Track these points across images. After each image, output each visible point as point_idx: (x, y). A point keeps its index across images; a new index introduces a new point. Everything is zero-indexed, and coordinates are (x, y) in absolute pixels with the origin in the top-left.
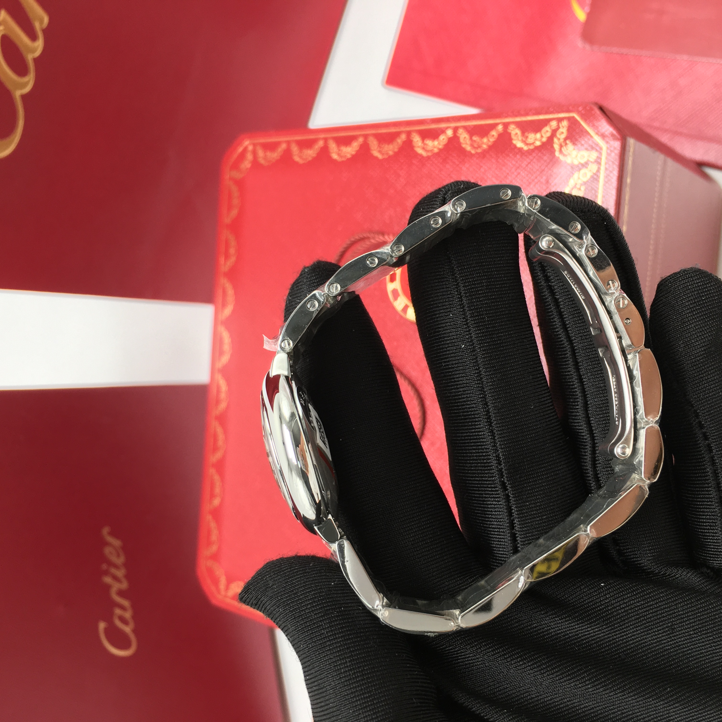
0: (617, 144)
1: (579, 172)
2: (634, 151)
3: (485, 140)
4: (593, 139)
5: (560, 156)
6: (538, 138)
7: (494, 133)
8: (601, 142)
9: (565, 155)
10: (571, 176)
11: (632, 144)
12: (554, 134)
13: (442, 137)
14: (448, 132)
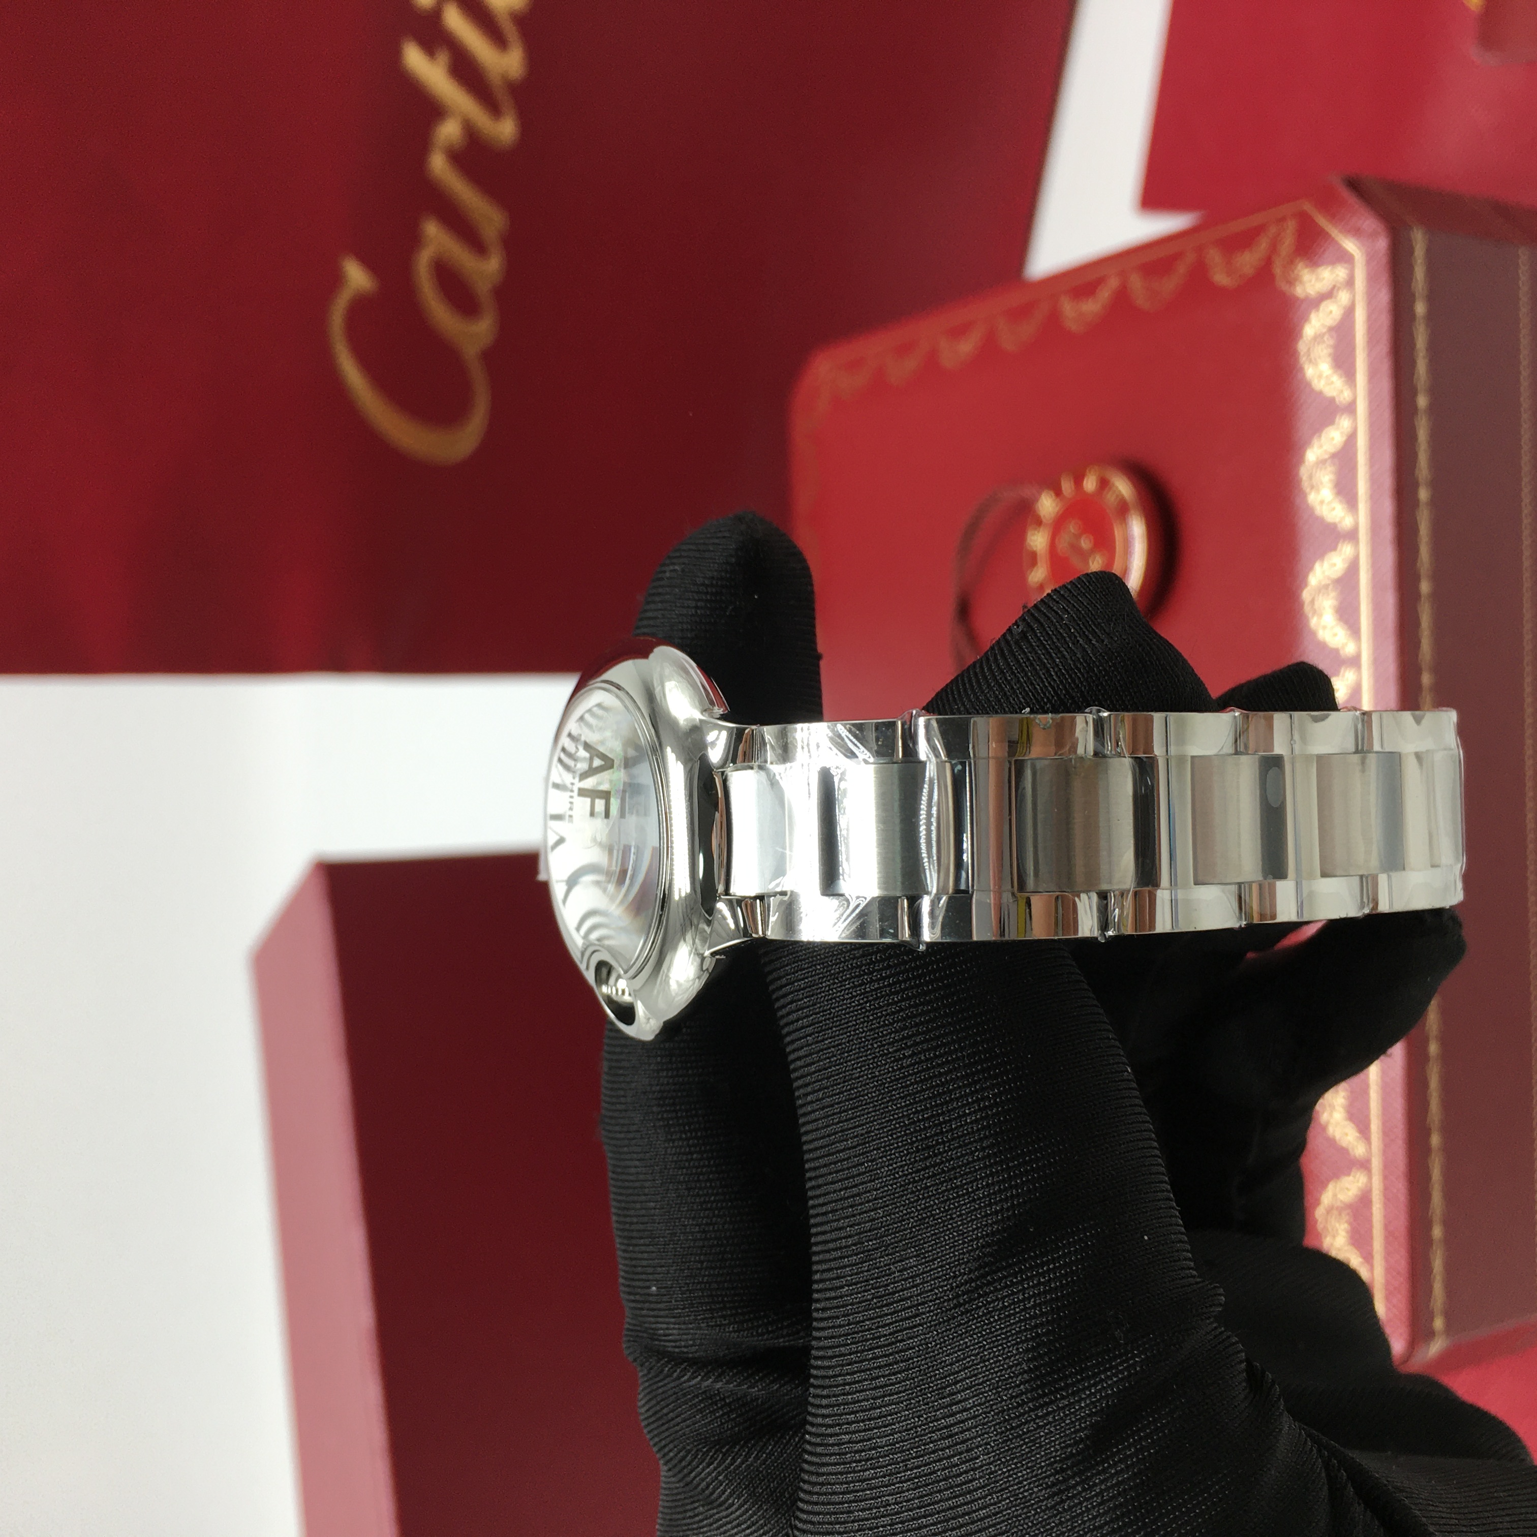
0: (1382, 244)
1: (1318, 310)
2: (1429, 252)
3: (1170, 285)
4: (1337, 243)
5: (1284, 287)
6: (1248, 261)
7: (1182, 269)
8: (1350, 245)
9: (1291, 283)
10: (1305, 319)
11: (1419, 240)
12: (1274, 248)
13: (1105, 294)
14: (1113, 283)
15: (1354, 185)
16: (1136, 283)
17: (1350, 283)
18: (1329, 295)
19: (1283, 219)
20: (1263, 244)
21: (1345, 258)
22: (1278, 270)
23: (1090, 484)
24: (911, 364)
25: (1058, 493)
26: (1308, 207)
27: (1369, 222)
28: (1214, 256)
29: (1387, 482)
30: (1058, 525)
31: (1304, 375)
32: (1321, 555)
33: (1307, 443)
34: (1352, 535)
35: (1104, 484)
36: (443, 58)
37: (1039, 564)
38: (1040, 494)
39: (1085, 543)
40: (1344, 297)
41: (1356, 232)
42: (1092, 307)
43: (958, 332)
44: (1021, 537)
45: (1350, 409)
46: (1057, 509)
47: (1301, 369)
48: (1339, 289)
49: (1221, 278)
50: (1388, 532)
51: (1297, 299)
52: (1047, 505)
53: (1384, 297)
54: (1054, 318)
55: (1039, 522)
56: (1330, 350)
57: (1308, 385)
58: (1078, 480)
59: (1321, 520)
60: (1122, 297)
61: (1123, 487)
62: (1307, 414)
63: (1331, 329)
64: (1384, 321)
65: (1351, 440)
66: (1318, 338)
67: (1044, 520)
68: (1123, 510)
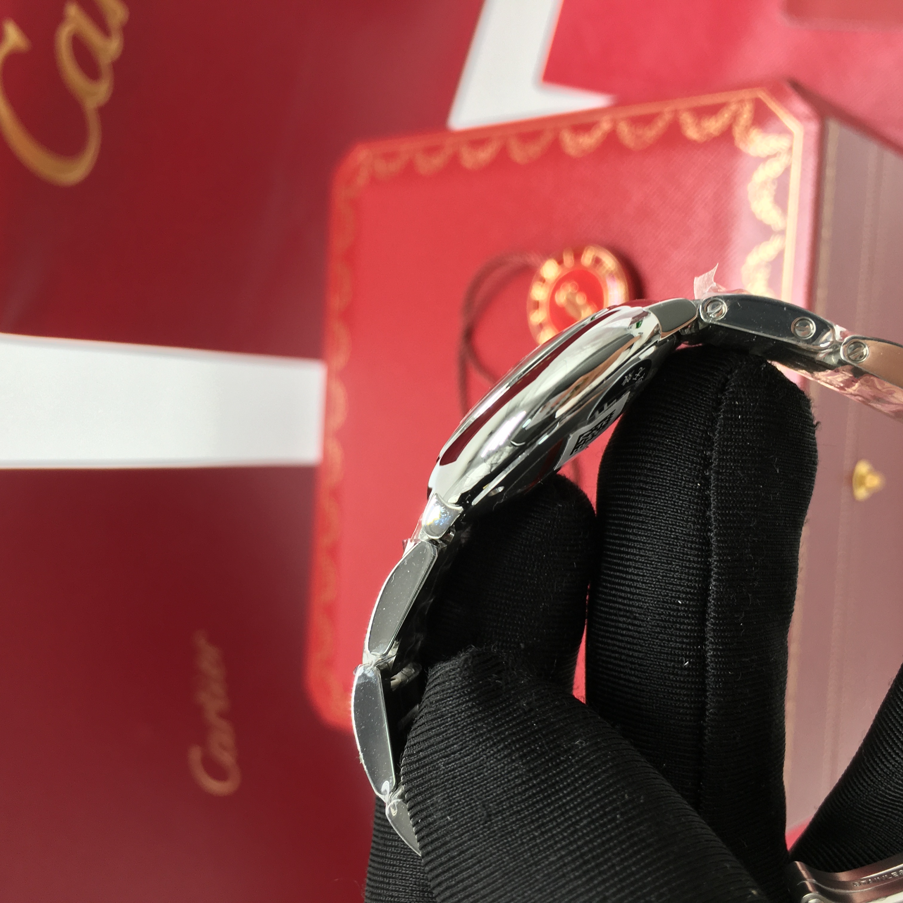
0: (813, 127)
1: (764, 166)
2: (839, 137)
3: (651, 133)
4: (781, 121)
5: (740, 145)
6: (713, 125)
7: (661, 124)
8: (791, 123)
9: (745, 143)
10: (755, 168)
11: (833, 128)
12: (734, 119)
13: (598, 133)
14: (605, 127)
15: (795, 86)
16: (624, 128)
17: (790, 150)
18: (772, 156)
19: (741, 102)
20: (725, 117)
21: (785, 131)
22: (737, 135)
23: (587, 260)
24: (437, 161)
25: (560, 262)
26: (762, 95)
28: (688, 119)
30: (558, 285)
31: (750, 206)
33: (748, 253)
35: (597, 260)
37: (539, 309)
38: (544, 263)
39: (580, 300)
40: (784, 159)
42: (588, 140)
43: (478, 145)
45: (782, 233)
46: (558, 274)
47: (748, 202)
48: (781, 153)
49: (693, 134)
51: (747, 155)
52: (550, 270)
53: (812, 162)
54: (556, 144)
55: (543, 280)
57: (753, 214)
58: (578, 256)
60: (612, 136)
61: (612, 265)
63: (773, 179)
64: (811, 179)
65: (781, 254)
66: (763, 184)
67: (546, 280)
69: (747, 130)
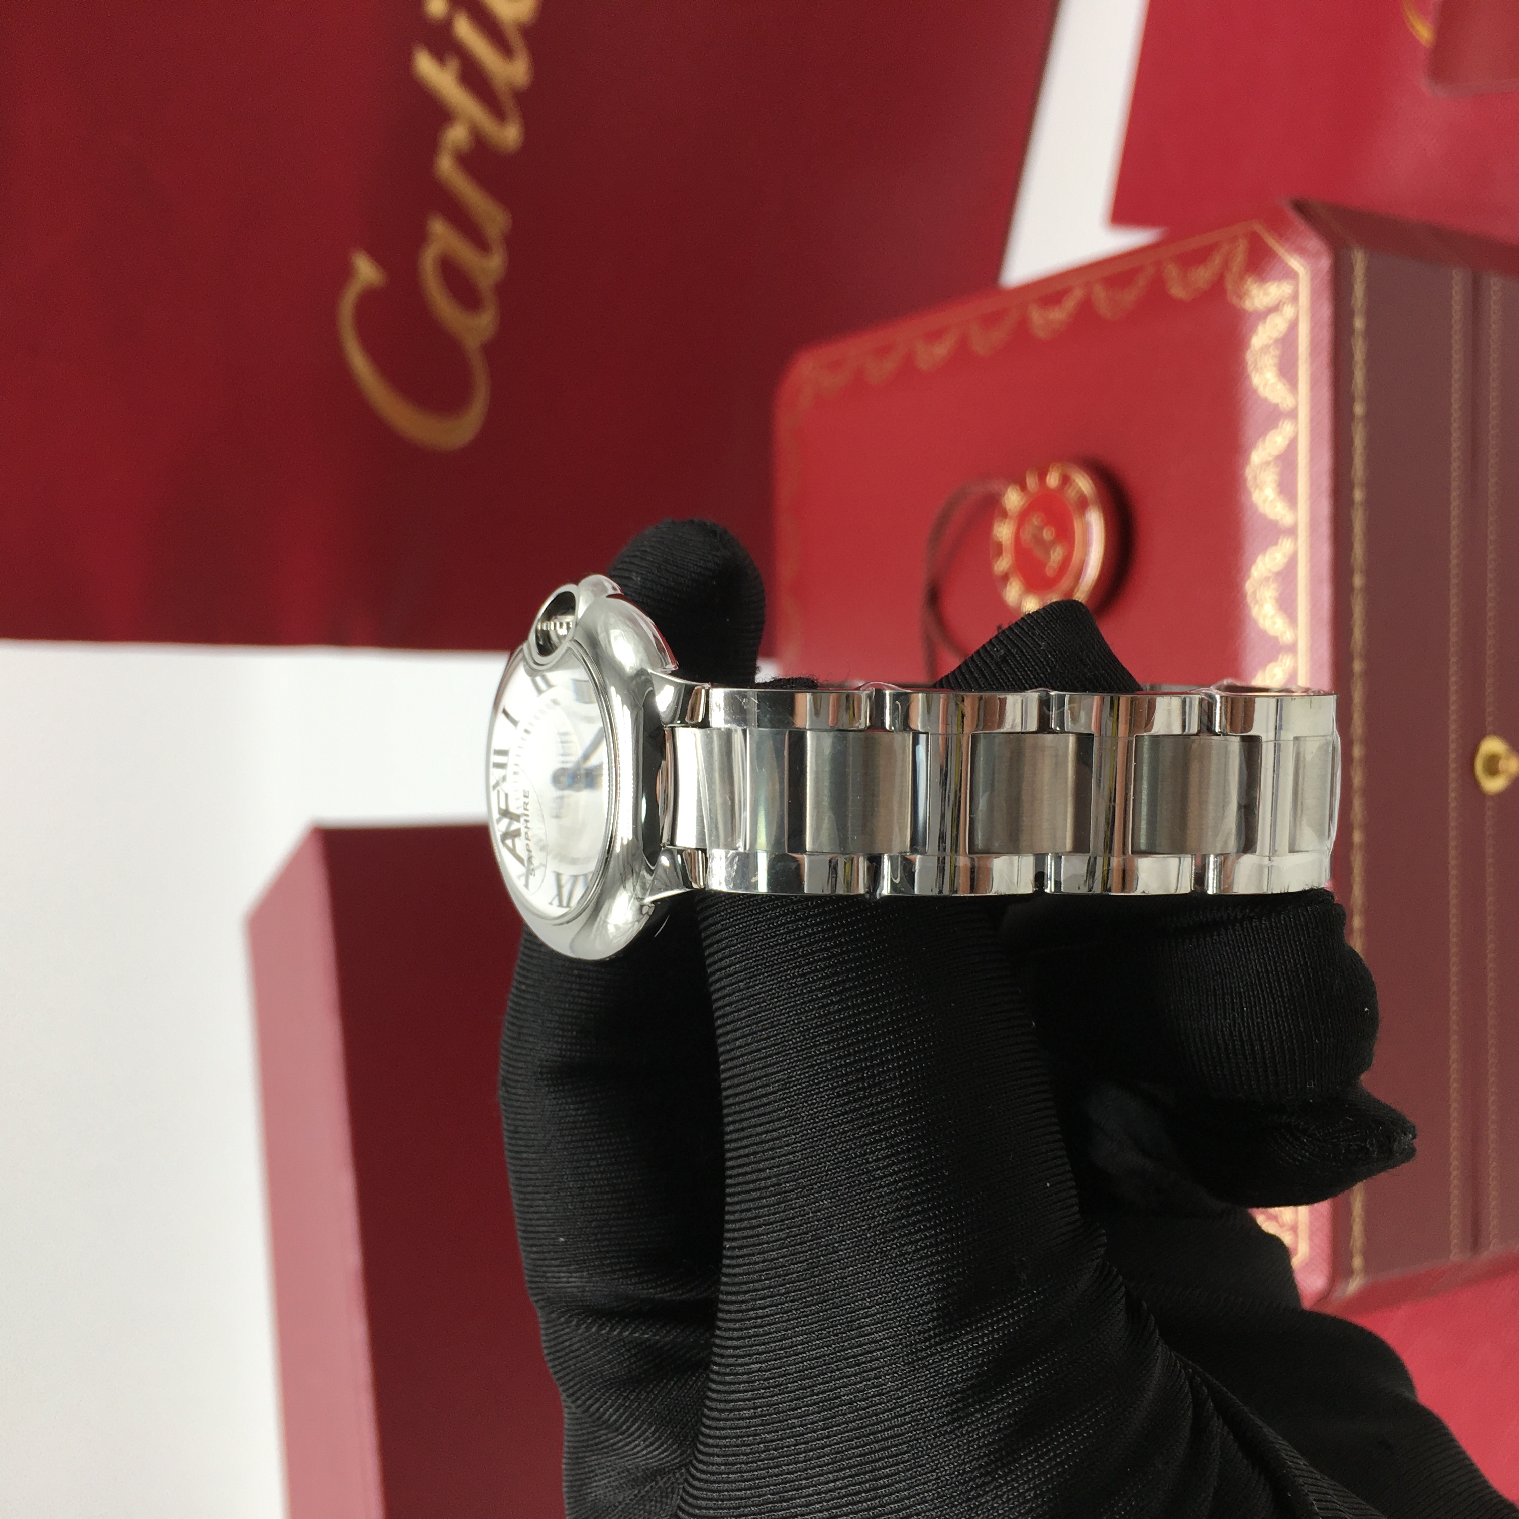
0: (1325, 263)
1: (1265, 323)
2: (1369, 270)
3: (1130, 297)
4: (1283, 261)
5: (1234, 301)
6: (1202, 276)
7: (1142, 282)
8: (1296, 263)
9: (1240, 297)
10: (1253, 330)
11: (1359, 260)
12: (1226, 265)
13: (1070, 304)
14: (1078, 294)
15: (1301, 208)
16: (1100, 294)
17: (1295, 298)
18: (1275, 309)
19: (1234, 239)
20: (1217, 260)
21: (1291, 275)
22: (1229, 286)
23: (1053, 480)
24: (890, 365)
25: (1023, 487)
26: (1258, 227)
27: (1314, 243)
28: (1172, 271)
29: (1325, 483)
30: (1023, 517)
31: (1251, 384)
32: (1264, 549)
33: (1253, 445)
34: (1292, 532)
35: (1066, 480)
36: (453, 65)
37: (1004, 554)
38: (1006, 489)
39: (1048, 535)
40: (1289, 311)
41: (1301, 251)
42: (1059, 315)
43: (935, 336)
44: (989, 528)
45: (1293, 415)
46: (1022, 503)
47: (1248, 377)
48: (1284, 304)
49: (1178, 291)
50: (1325, 528)
51: (1244, 311)
52: (1013, 499)
53: (1326, 312)
54: (1023, 325)
55: (1004, 514)
56: (1276, 360)
57: (1255, 391)
58: (1042, 476)
59: (1264, 518)
60: (1086, 307)
61: (1083, 484)
62: (1253, 420)
63: (1277, 341)
64: (1326, 335)
65: (1293, 444)
66: (1265, 349)
67: (1009, 514)
68: (1083, 505)
69: (1242, 278)
